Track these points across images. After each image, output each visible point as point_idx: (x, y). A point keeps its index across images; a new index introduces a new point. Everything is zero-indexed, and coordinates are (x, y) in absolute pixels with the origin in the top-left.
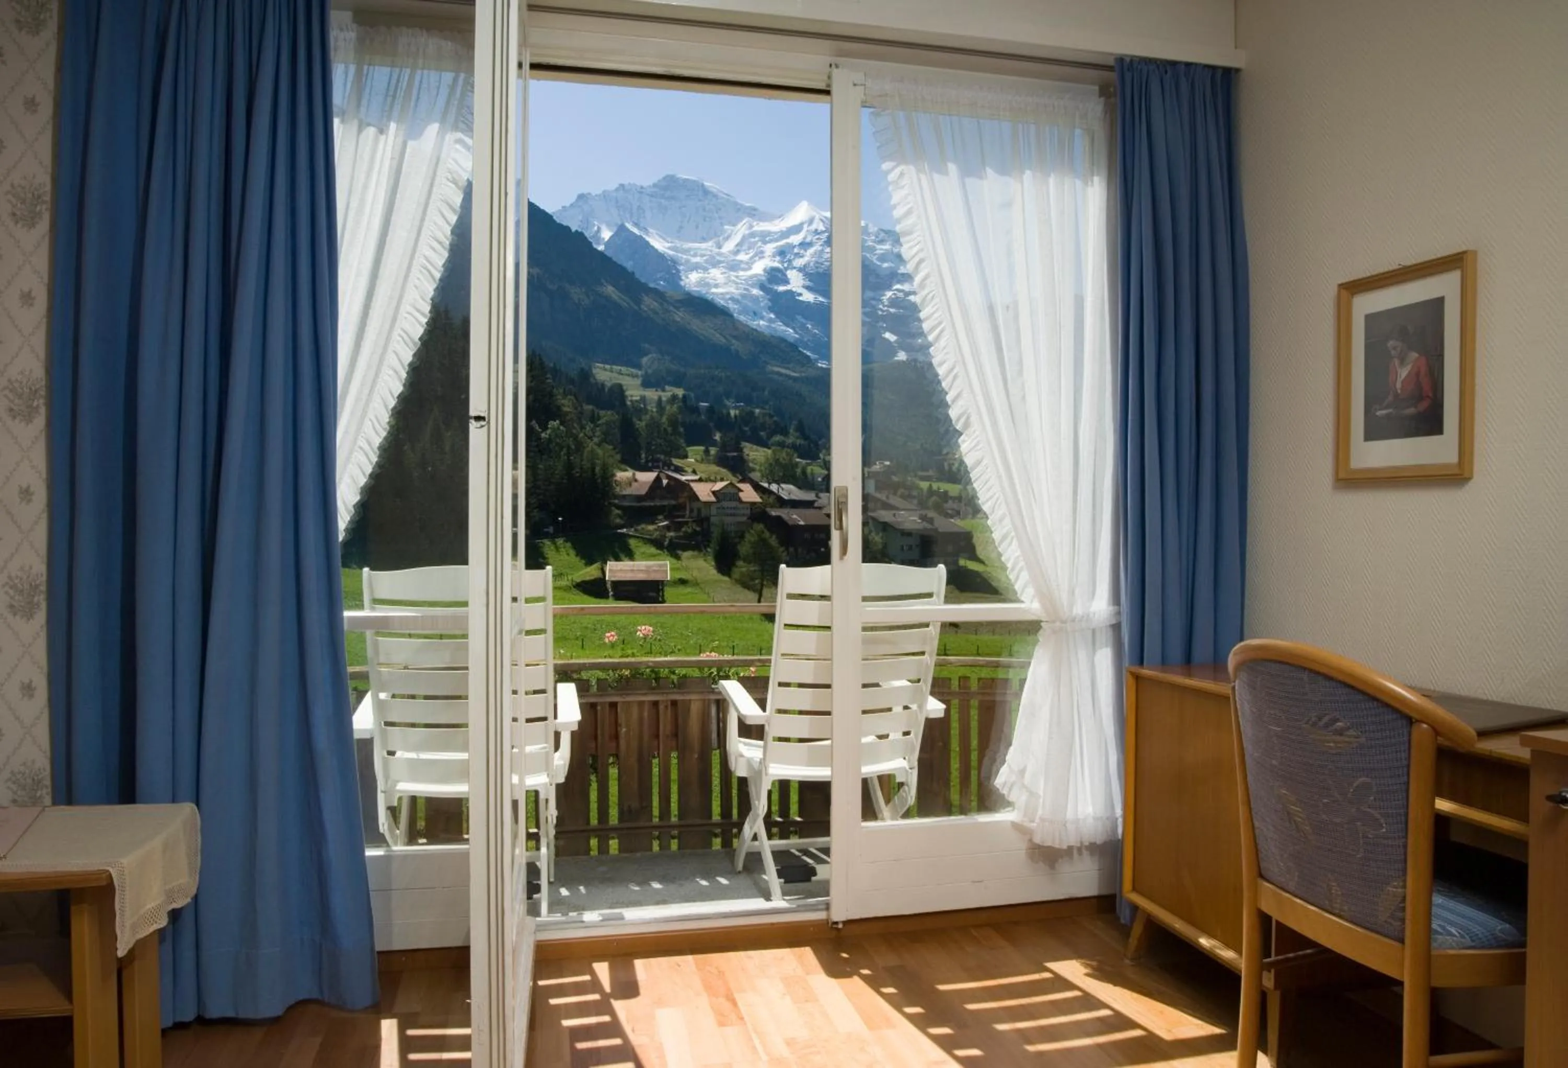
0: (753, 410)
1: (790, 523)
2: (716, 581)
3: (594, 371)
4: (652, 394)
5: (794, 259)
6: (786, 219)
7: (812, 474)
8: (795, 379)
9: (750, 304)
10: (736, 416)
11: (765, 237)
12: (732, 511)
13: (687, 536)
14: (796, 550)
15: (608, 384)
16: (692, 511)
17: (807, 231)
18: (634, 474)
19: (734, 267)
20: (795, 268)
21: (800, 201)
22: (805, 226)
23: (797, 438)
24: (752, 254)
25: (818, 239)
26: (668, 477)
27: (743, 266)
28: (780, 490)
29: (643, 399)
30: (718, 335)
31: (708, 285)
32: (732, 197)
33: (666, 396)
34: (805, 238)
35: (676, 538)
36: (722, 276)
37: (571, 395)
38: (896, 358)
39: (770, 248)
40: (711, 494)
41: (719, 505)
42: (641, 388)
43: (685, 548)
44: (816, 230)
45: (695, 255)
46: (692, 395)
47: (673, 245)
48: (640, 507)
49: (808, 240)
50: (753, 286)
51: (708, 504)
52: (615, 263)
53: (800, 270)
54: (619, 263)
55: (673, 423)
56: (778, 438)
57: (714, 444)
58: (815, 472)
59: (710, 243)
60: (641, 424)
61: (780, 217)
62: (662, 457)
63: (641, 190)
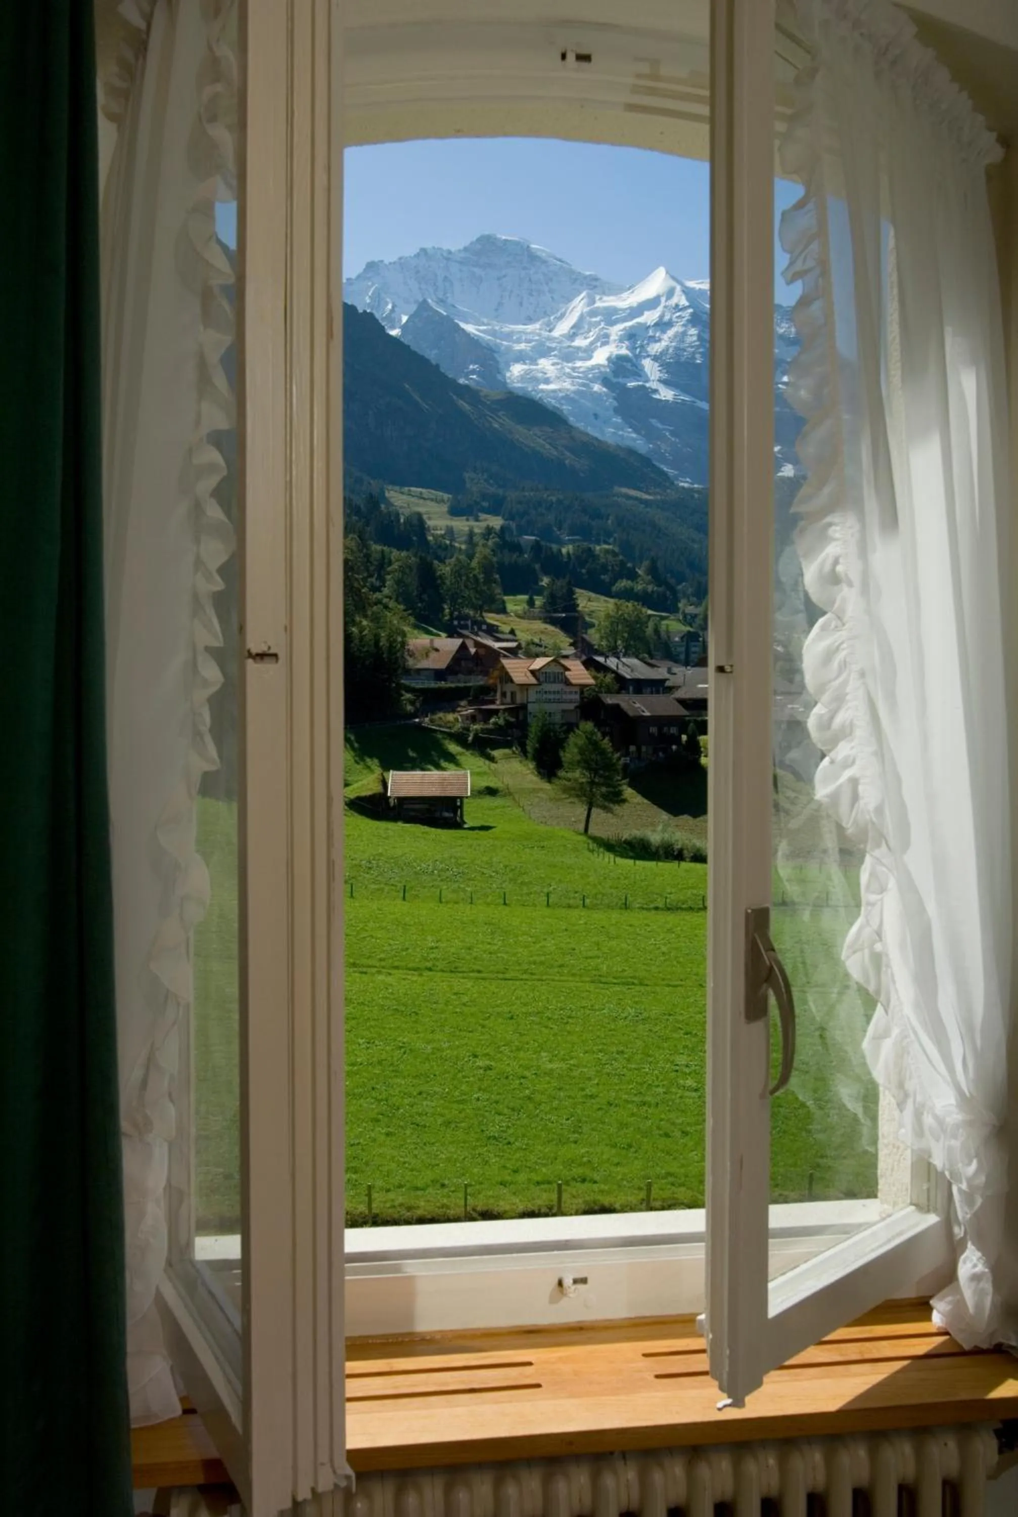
0: (592, 546)
1: (631, 713)
2: (534, 791)
3: (387, 494)
4: (461, 525)
5: (648, 344)
6: (636, 292)
7: (668, 632)
8: (646, 503)
9: (589, 404)
10: (568, 554)
11: (611, 316)
12: (557, 696)
13: (499, 729)
14: (639, 750)
15: (407, 512)
16: (504, 695)
17: (665, 307)
18: (432, 641)
19: (569, 356)
20: (649, 356)
21: (657, 267)
22: (663, 299)
23: (649, 583)
24: (592, 339)
25: (677, 317)
26: (477, 644)
27: (580, 354)
28: (620, 666)
29: (450, 531)
30: (548, 446)
31: (537, 381)
32: (567, 263)
33: (479, 527)
34: (662, 317)
35: (483, 731)
36: (552, 368)
37: (354, 532)
38: (780, 474)
39: (616, 331)
40: (529, 674)
41: (539, 688)
42: (448, 516)
43: (496, 745)
44: (677, 305)
45: (519, 341)
46: (513, 525)
47: (490, 327)
48: (439, 690)
49: (667, 318)
50: (593, 380)
51: (525, 687)
52: (415, 353)
53: (656, 358)
54: (420, 353)
55: (487, 568)
56: (623, 584)
57: (539, 592)
58: (671, 628)
59: (537, 326)
60: (445, 569)
61: (629, 289)
62: (472, 613)
63: (448, 257)
